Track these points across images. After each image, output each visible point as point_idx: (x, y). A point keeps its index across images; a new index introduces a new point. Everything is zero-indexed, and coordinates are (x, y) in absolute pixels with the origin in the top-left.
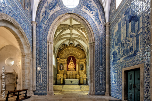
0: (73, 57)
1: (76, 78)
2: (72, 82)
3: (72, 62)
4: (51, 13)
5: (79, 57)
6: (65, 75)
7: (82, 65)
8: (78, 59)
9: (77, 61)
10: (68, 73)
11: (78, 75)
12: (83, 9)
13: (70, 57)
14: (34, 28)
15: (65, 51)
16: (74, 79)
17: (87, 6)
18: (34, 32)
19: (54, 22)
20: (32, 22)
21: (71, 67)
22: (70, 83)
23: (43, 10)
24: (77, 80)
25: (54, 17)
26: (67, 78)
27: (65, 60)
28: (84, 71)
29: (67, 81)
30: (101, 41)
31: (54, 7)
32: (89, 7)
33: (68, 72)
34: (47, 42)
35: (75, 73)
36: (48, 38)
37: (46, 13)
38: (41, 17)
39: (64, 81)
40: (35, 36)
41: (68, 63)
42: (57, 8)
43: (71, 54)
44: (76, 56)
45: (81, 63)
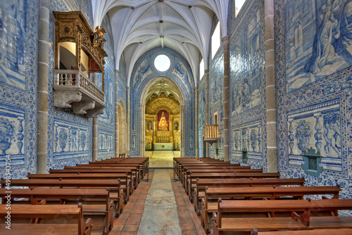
0: (165, 112)
1: (169, 142)
2: (163, 147)
3: (164, 118)
4: (144, 76)
5: (173, 111)
6: (155, 137)
7: (177, 123)
8: (172, 113)
9: (171, 116)
10: (159, 134)
11: (172, 138)
12: (174, 73)
13: (161, 111)
14: (129, 92)
15: (155, 103)
16: (166, 142)
17: (178, 69)
18: (129, 97)
19: (147, 85)
20: (127, 88)
21: (163, 125)
22: (162, 148)
23: (137, 74)
24: (171, 145)
25: (147, 80)
26: (158, 142)
27: (155, 116)
28: (179, 131)
29: (158, 145)
30: (191, 105)
31: (146, 70)
32: (179, 71)
33: (158, 132)
34: (139, 106)
35: (168, 134)
36: (141, 102)
37: (139, 77)
38: (135, 81)
39: (153, 145)
40: (129, 101)
41: (159, 120)
42: (150, 72)
43: (162, 107)
44: (169, 109)
45: (175, 119)
